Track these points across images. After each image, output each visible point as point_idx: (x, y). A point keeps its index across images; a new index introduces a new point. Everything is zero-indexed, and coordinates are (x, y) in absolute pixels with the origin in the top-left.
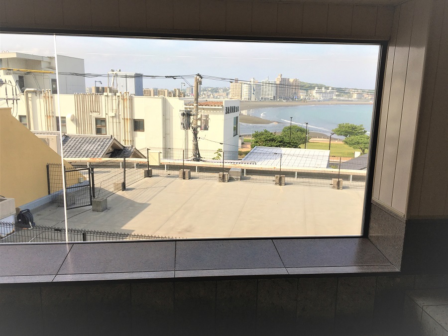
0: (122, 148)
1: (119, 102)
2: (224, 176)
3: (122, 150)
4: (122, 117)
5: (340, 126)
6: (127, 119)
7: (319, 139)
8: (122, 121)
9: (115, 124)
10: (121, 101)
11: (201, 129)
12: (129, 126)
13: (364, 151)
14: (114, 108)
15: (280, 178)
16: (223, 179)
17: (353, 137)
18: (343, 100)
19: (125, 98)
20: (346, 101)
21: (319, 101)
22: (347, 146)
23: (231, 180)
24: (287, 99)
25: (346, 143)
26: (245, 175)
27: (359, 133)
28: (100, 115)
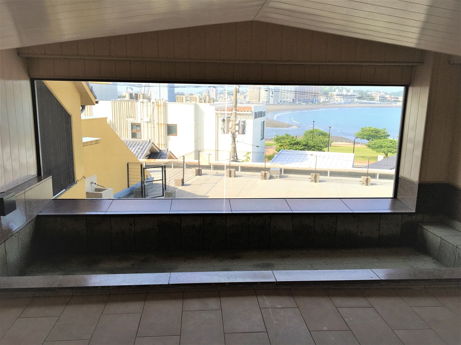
0: (158, 151)
1: (153, 108)
2: (265, 174)
3: (159, 153)
4: (156, 122)
5: (363, 130)
6: (161, 124)
7: (341, 143)
8: (156, 126)
9: (149, 129)
10: (156, 107)
11: (239, 134)
12: (163, 130)
13: (387, 155)
14: (149, 114)
15: (316, 176)
16: (265, 177)
17: (376, 141)
18: (365, 103)
19: (159, 104)
20: (368, 103)
21: (340, 104)
22: (370, 150)
23: (271, 177)
24: (307, 102)
25: (369, 146)
26: (283, 174)
27: (382, 137)
28: (136, 120)
